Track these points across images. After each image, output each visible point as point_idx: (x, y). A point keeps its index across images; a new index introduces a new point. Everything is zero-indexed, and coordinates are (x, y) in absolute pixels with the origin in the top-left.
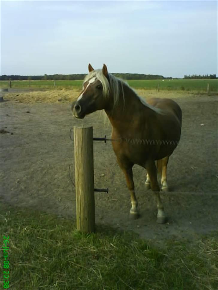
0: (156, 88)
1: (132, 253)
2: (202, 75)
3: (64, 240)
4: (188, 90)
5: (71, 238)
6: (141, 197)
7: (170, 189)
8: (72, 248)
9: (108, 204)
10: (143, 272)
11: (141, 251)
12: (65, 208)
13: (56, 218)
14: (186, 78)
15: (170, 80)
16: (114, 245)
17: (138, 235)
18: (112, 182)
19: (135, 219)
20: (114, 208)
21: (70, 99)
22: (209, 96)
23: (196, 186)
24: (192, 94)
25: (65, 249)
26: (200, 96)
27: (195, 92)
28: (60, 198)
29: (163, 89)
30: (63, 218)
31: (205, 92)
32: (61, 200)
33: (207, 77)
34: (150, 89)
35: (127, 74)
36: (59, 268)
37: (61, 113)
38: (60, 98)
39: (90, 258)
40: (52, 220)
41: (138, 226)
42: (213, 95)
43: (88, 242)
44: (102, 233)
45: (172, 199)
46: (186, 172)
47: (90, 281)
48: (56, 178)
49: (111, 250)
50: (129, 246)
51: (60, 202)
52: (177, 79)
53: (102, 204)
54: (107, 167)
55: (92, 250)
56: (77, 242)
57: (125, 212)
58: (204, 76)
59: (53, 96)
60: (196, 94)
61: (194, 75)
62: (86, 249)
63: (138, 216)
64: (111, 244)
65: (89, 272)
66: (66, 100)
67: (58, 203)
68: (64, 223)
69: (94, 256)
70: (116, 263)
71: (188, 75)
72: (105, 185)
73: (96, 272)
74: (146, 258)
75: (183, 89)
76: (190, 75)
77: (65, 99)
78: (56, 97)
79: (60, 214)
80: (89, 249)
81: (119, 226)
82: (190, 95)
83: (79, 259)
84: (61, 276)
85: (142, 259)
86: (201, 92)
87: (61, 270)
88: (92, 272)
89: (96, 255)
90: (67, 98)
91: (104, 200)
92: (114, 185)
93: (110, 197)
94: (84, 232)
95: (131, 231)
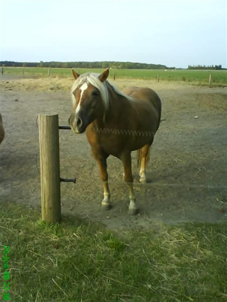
0: (156, 78)
1: (94, 242)
2: (207, 66)
3: (27, 230)
4: (190, 81)
5: (35, 228)
6: (117, 188)
7: (148, 181)
8: (34, 237)
9: (82, 195)
10: (102, 261)
11: (104, 241)
12: (36, 199)
13: (24, 208)
14: (190, 68)
15: (173, 70)
16: (77, 235)
17: (105, 226)
18: (90, 174)
19: (106, 210)
20: (87, 200)
21: (63, 87)
22: (210, 87)
23: (176, 178)
24: (193, 85)
25: (27, 238)
26: (201, 88)
27: (197, 83)
28: (34, 189)
29: (163, 80)
30: (31, 208)
31: (206, 83)
32: (34, 190)
33: (212, 68)
34: (149, 79)
35: (128, 62)
36: (16, 256)
37: (52, 102)
38: (52, 86)
39: (50, 247)
40: (20, 210)
41: (108, 217)
42: (215, 86)
43: (51, 232)
44: (67, 224)
45: (149, 190)
46: (169, 164)
47: (45, 268)
48: (33, 169)
49: (73, 240)
50: (93, 236)
51: (33, 192)
52: (180, 69)
53: (76, 195)
54: (88, 158)
55: (53, 239)
56: (40, 232)
57: (98, 203)
58: (209, 66)
59: (45, 85)
60: (197, 85)
61: (198, 66)
62: (48, 239)
64: (74, 234)
65: (47, 260)
66: (59, 89)
67: (30, 194)
68: (31, 213)
69: (54, 245)
70: (75, 252)
71: (192, 66)
72: (82, 177)
73: (53, 260)
74: (107, 248)
75: (184, 79)
76: (194, 66)
77: (57, 88)
78: (48, 86)
79: (30, 204)
80: (52, 238)
81: (89, 217)
82: (191, 86)
83: (39, 248)
84: (17, 264)
85: (103, 249)
86: (203, 83)
87: (18, 259)
88: (49, 260)
89: (56, 244)
90: (59, 86)
91: (78, 192)
92: (92, 176)
93: (85, 188)
94: (49, 222)
95: (98, 222)
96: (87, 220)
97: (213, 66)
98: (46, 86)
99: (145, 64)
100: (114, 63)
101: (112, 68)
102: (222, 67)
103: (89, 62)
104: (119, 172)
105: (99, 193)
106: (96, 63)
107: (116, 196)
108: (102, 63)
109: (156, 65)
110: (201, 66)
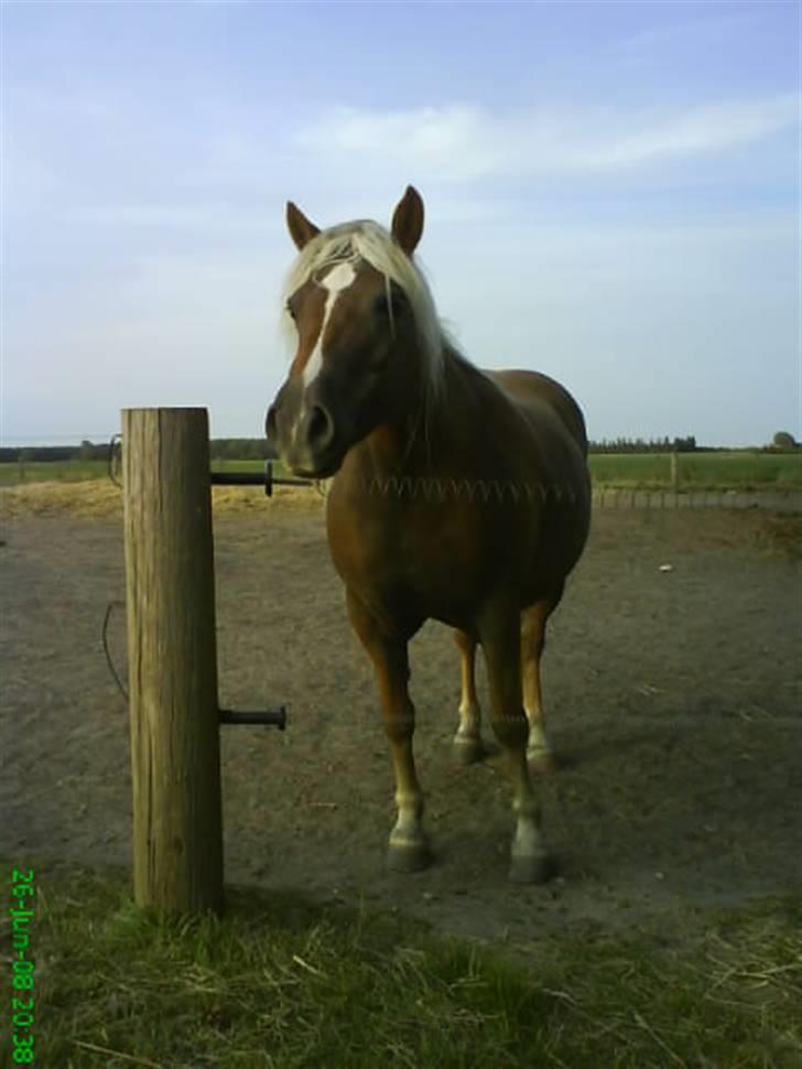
1: (397, 992)
2: (647, 442)
3: (66, 955)
5: (103, 943)
7: (561, 760)
8: (100, 985)
9: (292, 821)
11: (441, 981)
12: (99, 842)
16: (311, 963)
17: (428, 927)
18: (316, 747)
19: (415, 870)
20: (320, 834)
22: (681, 493)
23: (668, 748)
24: (618, 488)
25: (66, 990)
26: (648, 495)
28: (83, 807)
30: (77, 870)
31: (662, 483)
32: (85, 812)
33: (665, 448)
39: (187, 1023)
41: (427, 896)
42: (695, 490)
43: (184, 957)
44: (256, 921)
45: (572, 792)
46: (621, 705)
48: (76, 739)
49: (296, 986)
50: (384, 964)
51: (79, 820)
53: (267, 821)
55: (198, 988)
56: (131, 960)
57: (371, 847)
58: (655, 442)
59: (105, 496)
60: (632, 488)
62: (171, 988)
63: (424, 856)
64: (296, 958)
67: (70, 826)
68: (81, 886)
69: (206, 1012)
70: (317, 1039)
74: (463, 1011)
79: (70, 858)
80: (189, 983)
81: (341, 897)
83: (132, 1031)
85: (447, 1018)
86: (650, 483)
89: (216, 1008)
91: (276, 809)
92: (325, 752)
93: (303, 797)
94: (169, 911)
95: (393, 914)
96: (339, 906)
97: (667, 439)
98: (109, 499)
102: (698, 445)
103: (253, 441)
104: (433, 737)
105: (366, 812)
107: (440, 816)
110: (627, 441)
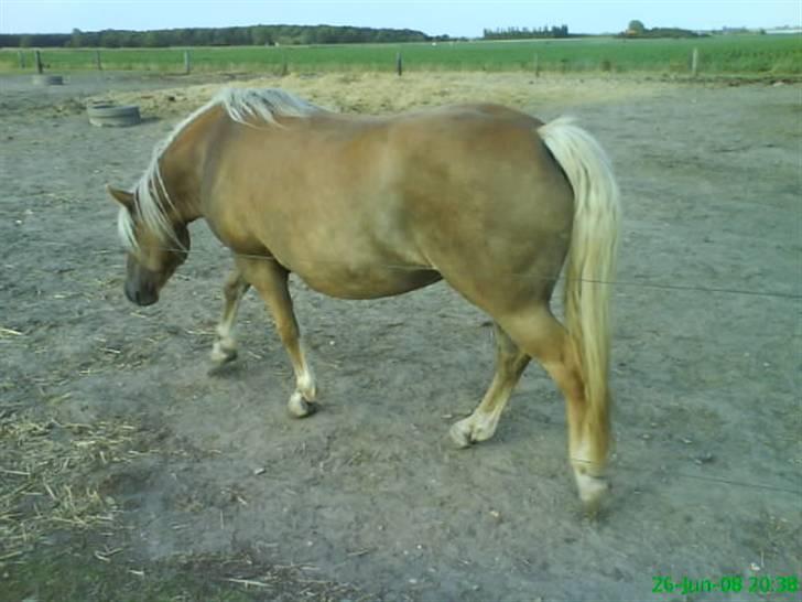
2: (531, 30)
14: (489, 36)
15: (444, 43)
33: (544, 34)
35: (321, 26)
52: (463, 39)
58: (537, 30)
71: (494, 30)
76: (498, 29)
97: (546, 28)
99: (368, 30)
100: (285, 29)
101: (280, 43)
102: (570, 31)
103: (215, 30)
106: (233, 30)
108: (250, 29)
109: (399, 31)
110: (515, 29)
